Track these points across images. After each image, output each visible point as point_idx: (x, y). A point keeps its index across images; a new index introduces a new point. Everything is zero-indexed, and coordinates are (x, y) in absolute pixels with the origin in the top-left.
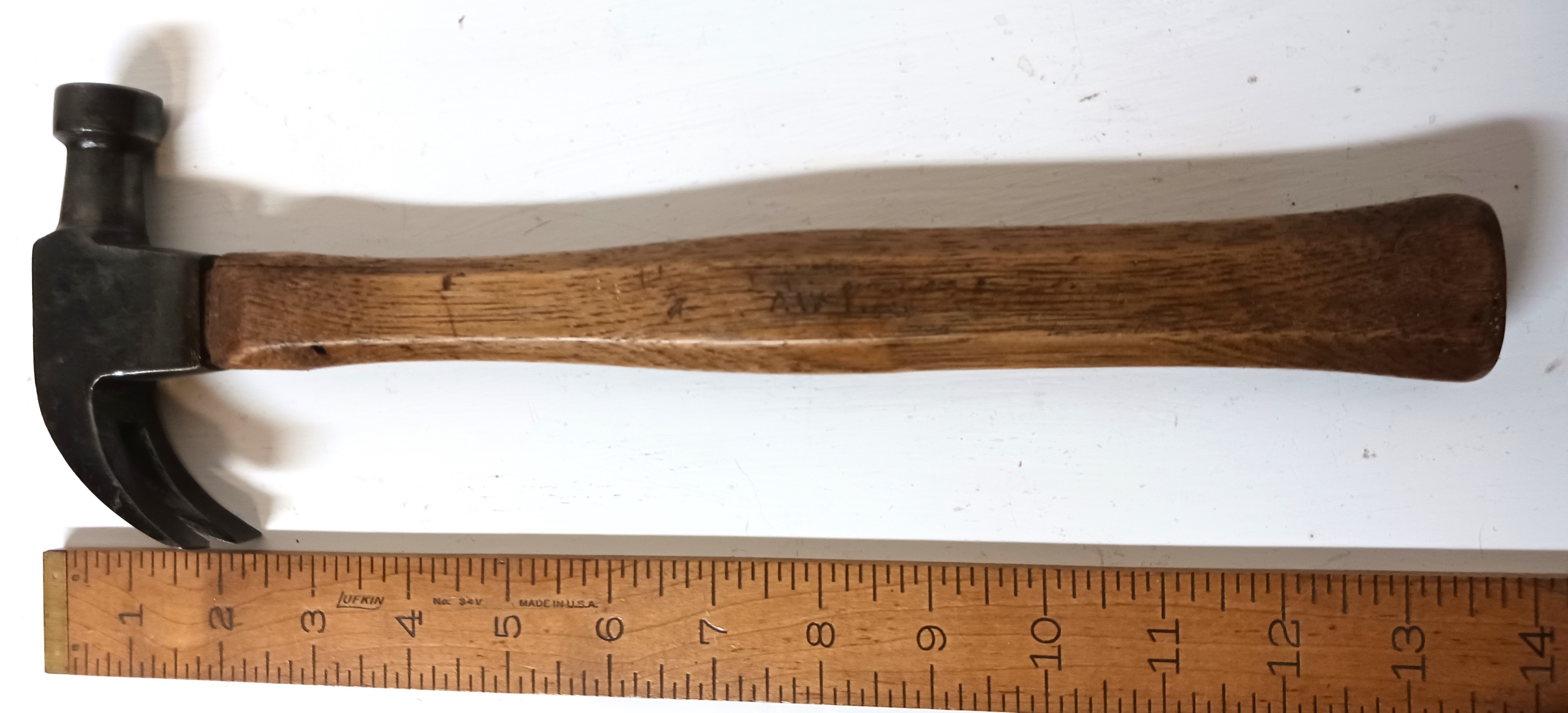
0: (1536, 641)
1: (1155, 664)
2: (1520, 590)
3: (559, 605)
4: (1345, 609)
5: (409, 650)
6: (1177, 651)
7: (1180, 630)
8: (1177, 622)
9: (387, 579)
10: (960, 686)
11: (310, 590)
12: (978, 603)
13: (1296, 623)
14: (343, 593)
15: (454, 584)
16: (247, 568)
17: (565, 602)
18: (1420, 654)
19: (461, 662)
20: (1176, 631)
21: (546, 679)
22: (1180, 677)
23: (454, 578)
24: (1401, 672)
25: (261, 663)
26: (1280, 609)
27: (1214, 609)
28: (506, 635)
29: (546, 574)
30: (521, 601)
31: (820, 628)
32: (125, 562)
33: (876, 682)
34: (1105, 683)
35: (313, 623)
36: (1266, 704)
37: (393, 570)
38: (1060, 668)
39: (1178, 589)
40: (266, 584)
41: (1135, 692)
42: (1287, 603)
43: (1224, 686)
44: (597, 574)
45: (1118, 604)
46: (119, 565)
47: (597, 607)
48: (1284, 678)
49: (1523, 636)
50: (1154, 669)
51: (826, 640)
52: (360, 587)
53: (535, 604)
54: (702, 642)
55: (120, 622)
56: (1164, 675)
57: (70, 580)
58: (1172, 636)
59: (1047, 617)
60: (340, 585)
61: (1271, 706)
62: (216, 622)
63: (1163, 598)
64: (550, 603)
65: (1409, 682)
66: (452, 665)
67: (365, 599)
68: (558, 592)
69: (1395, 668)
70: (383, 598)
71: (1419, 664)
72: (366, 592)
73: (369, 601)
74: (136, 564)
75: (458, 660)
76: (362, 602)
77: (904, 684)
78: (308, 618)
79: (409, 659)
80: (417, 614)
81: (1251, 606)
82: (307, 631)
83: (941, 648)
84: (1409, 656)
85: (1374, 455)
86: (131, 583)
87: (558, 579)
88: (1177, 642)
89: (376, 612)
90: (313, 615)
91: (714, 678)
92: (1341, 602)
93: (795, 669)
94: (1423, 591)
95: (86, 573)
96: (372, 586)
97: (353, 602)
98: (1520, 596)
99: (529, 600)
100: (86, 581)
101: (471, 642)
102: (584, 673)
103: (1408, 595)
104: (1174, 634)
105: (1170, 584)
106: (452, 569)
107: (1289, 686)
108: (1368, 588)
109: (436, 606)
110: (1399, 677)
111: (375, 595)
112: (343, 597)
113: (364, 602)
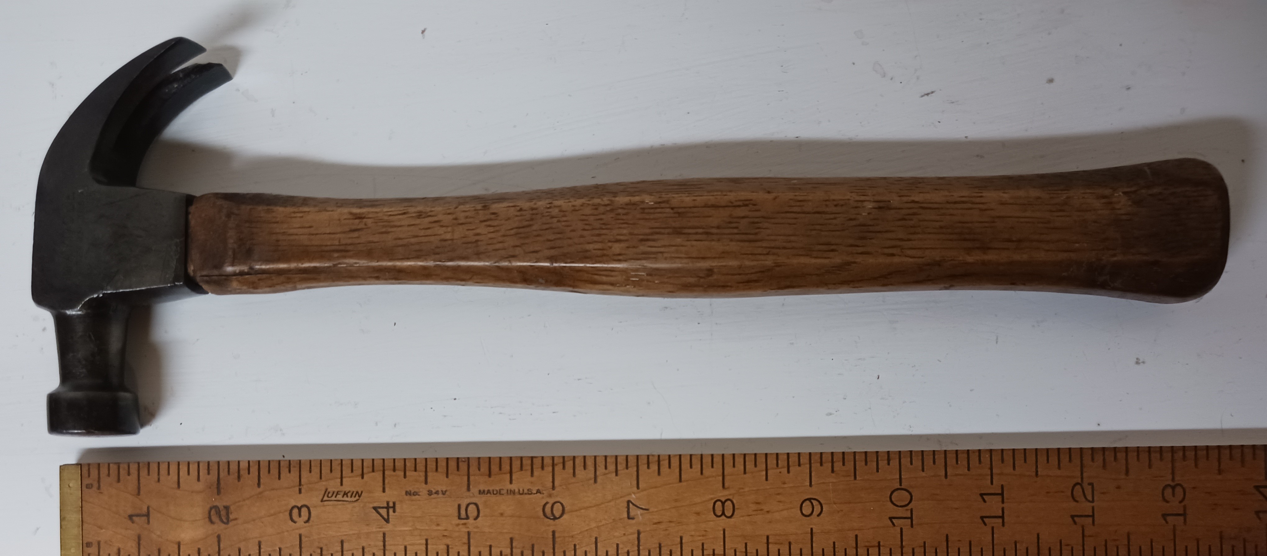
1: (986, 520)
2: (1254, 454)
3: (512, 492)
5: (384, 534)
6: (1003, 509)
7: (1005, 493)
8: (1002, 487)
9: (365, 476)
10: (834, 543)
11: (297, 489)
12: (848, 478)
13: (1091, 484)
14: (326, 490)
15: (423, 478)
16: (241, 472)
17: (517, 491)
18: (1183, 504)
19: (429, 542)
20: (1002, 494)
21: (501, 552)
22: (1005, 529)
23: (423, 474)
24: (1169, 519)
25: (254, 551)
26: (1079, 474)
27: (1030, 476)
28: (467, 518)
29: (500, 469)
30: (480, 491)
31: (723, 503)
32: (134, 470)
33: (768, 543)
34: (947, 536)
35: (300, 515)
36: (1070, 548)
37: (371, 469)
38: (912, 526)
39: (1003, 461)
40: (259, 485)
41: (970, 542)
42: (1085, 470)
43: (1038, 535)
44: (543, 468)
45: (957, 475)
46: (129, 474)
47: (543, 494)
48: (1083, 527)
49: (1257, 488)
50: (985, 524)
51: (728, 513)
52: (342, 484)
53: (491, 492)
54: (629, 518)
55: (129, 522)
56: (993, 528)
57: (84, 488)
58: (999, 498)
59: (902, 487)
60: (324, 483)
61: (1074, 549)
62: (215, 518)
63: (991, 469)
64: (504, 492)
65: (1174, 526)
66: (422, 544)
67: (346, 494)
68: (511, 482)
69: (1164, 516)
70: (362, 492)
71: (1182, 512)
72: (346, 488)
73: (349, 495)
74: (144, 473)
75: (427, 540)
76: (343, 497)
77: (790, 543)
78: (295, 511)
79: (384, 541)
80: (391, 504)
81: (1057, 472)
82: (295, 522)
83: (819, 515)
84: (1175, 506)
85: (1144, 362)
86: (139, 488)
87: (511, 473)
88: (1003, 502)
89: (355, 504)
90: (299, 509)
91: (639, 546)
92: (1124, 468)
93: (703, 536)
94: (1184, 458)
95: (99, 482)
96: (351, 483)
97: (336, 497)
98: (1254, 458)
99: (486, 490)
100: (99, 488)
101: (438, 525)
102: (533, 546)
103: (1173, 461)
104: (1000, 496)
105: (996, 458)
106: (421, 467)
107: (1087, 533)
108: (1144, 456)
109: (408, 497)
110: (1167, 522)
111: (355, 490)
112: (327, 493)
113: (345, 496)
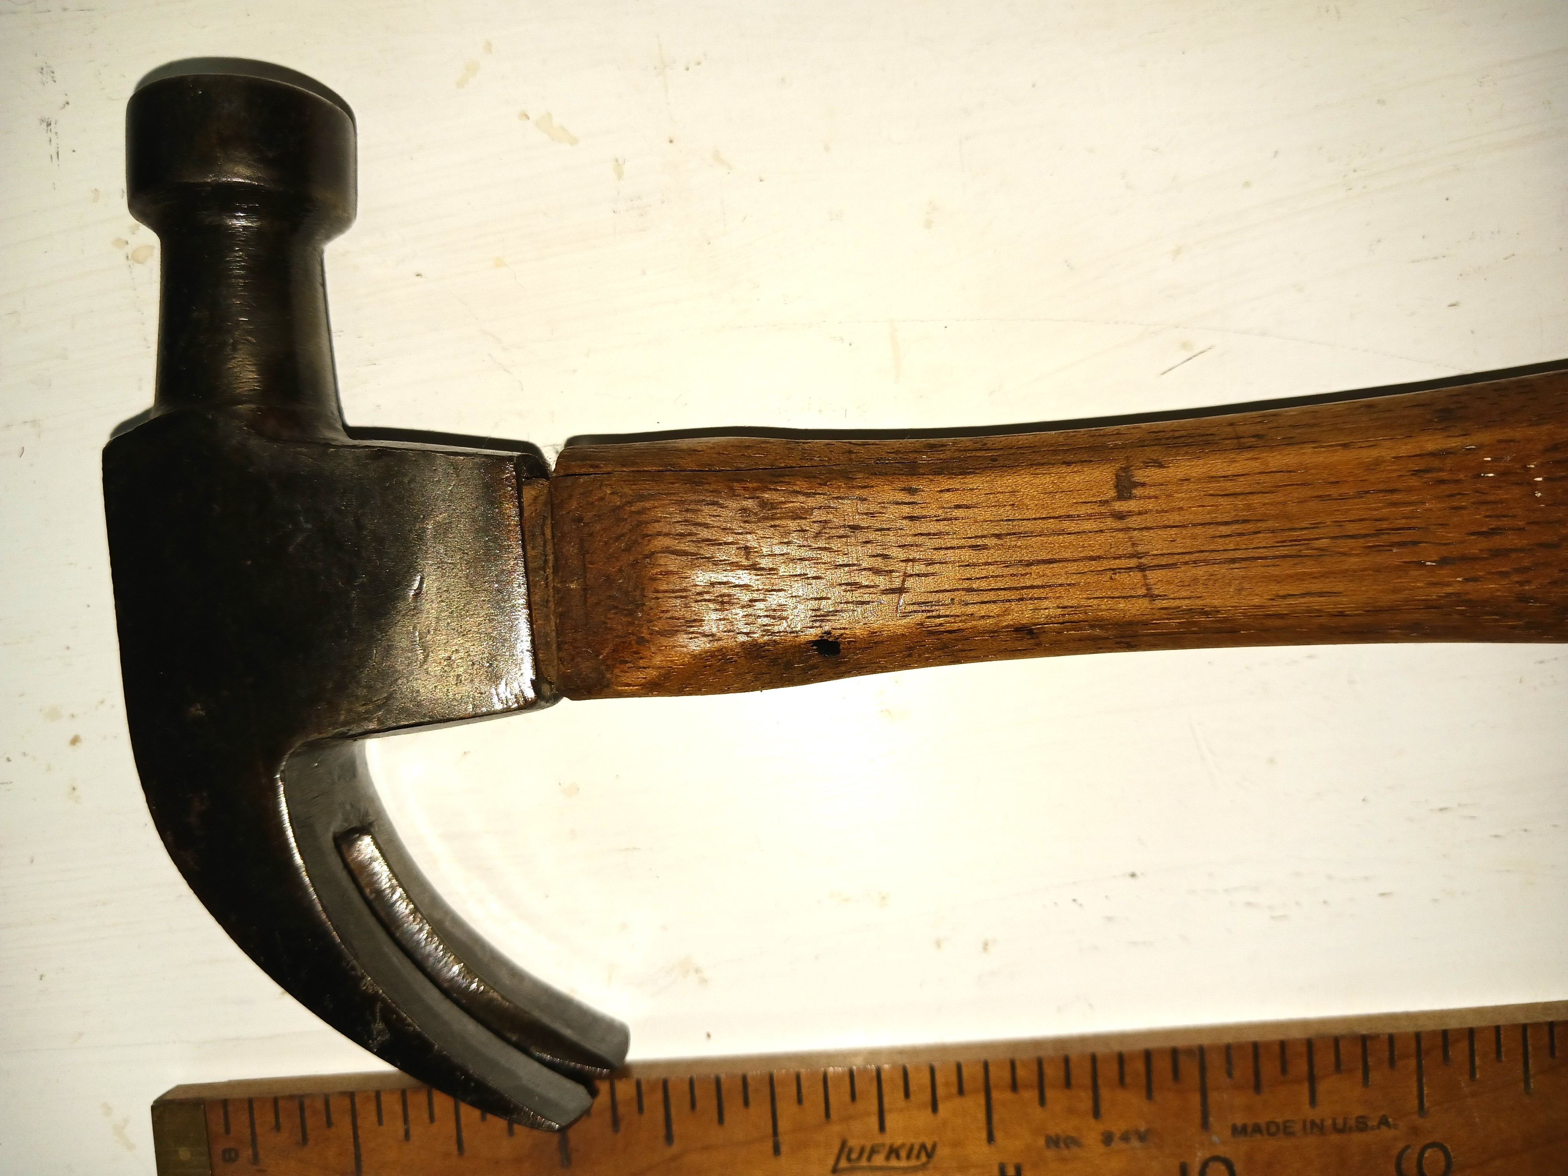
3: (1317, 1128)
9: (941, 1107)
11: (769, 1144)
14: (844, 1144)
15: (1088, 1104)
16: (622, 1110)
17: (1328, 1123)
23: (1087, 1093)
29: (1284, 1070)
30: (1234, 1127)
32: (340, 1112)
37: (954, 1090)
40: (669, 1138)
44: (1392, 1062)
46: (329, 1123)
47: (1396, 1126)
52: (882, 1128)
53: (1264, 1127)
57: (217, 1160)
60: (836, 1128)
64: (1298, 1127)
67: (894, 1152)
68: (1313, 1104)
72: (893, 1137)
73: (903, 1154)
74: (367, 1118)
76: (888, 1158)
80: (1010, 1172)
86: (357, 1157)
87: (1312, 1079)
89: (920, 1174)
95: (253, 1144)
96: (906, 1124)
97: (869, 1159)
99: (1250, 1123)
100: (254, 1160)
106: (1081, 1074)
109: (1050, 1154)
111: (917, 1143)
112: (846, 1150)
113: (893, 1156)
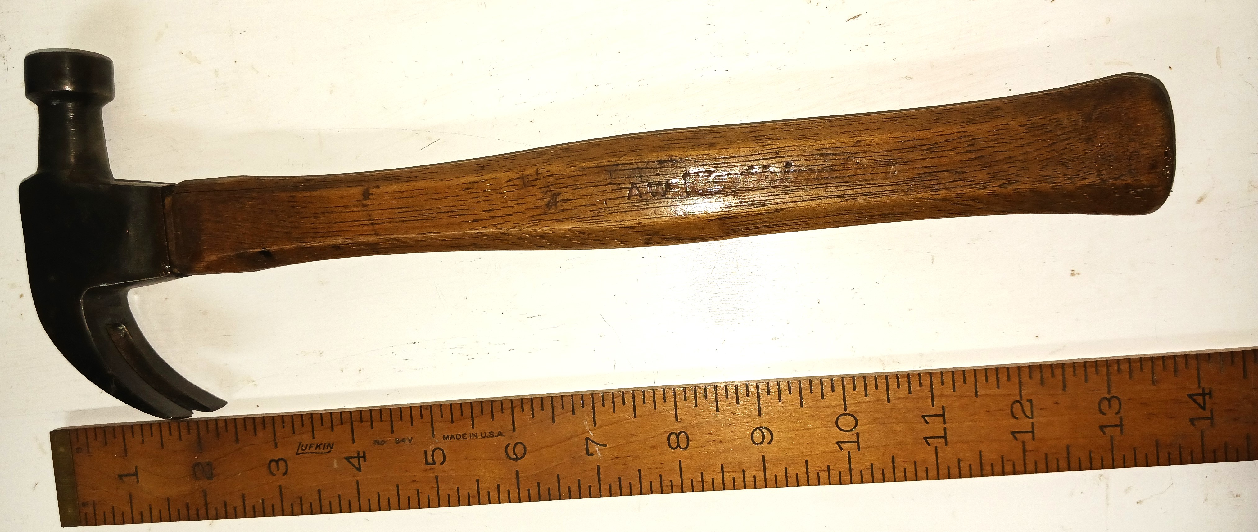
0: (1200, 399)
1: (929, 440)
2: (1186, 363)
3: (475, 436)
4: (1064, 387)
5: (358, 482)
6: (945, 429)
7: (946, 414)
8: (943, 408)
9: (335, 428)
10: (786, 469)
11: (273, 443)
12: (795, 407)
13: (1030, 401)
14: (300, 443)
15: (389, 428)
16: (220, 431)
17: (479, 434)
18: (1119, 415)
19: (400, 487)
20: (943, 415)
21: (469, 493)
22: (948, 448)
23: (389, 423)
24: (1107, 430)
25: (239, 503)
26: (1017, 392)
27: (969, 396)
28: (434, 463)
29: (462, 415)
30: (444, 436)
31: (678, 436)
32: (119, 433)
33: (723, 472)
34: (893, 458)
35: (278, 468)
36: (1011, 463)
37: (339, 422)
38: (859, 449)
39: (943, 384)
40: (237, 441)
41: (915, 462)
42: (1023, 387)
43: (980, 452)
44: (502, 411)
45: (899, 398)
46: (114, 438)
47: (504, 436)
48: (1023, 442)
49: (1191, 396)
50: (929, 444)
51: (683, 445)
53: (455, 437)
54: (588, 454)
55: (120, 481)
56: (936, 448)
57: (73, 453)
58: (941, 419)
59: (847, 412)
60: (297, 437)
61: (1016, 464)
62: (199, 474)
63: (932, 391)
64: (467, 435)
65: (1112, 437)
66: (393, 490)
67: (318, 446)
68: (473, 427)
69: (1102, 428)
70: (333, 443)
71: (1118, 423)
72: (319, 440)
73: (322, 447)
74: (128, 435)
75: (398, 485)
76: (316, 448)
77: (744, 471)
78: (273, 465)
79: (358, 488)
80: (361, 454)
81: (996, 391)
82: (274, 475)
83: (769, 443)
84: (1111, 417)
85: (1078, 274)
86: (125, 450)
87: (472, 417)
88: (945, 423)
89: (328, 455)
90: (277, 462)
91: (599, 481)
92: (1061, 383)
93: (660, 468)
94: (1119, 371)
95: (87, 445)
96: (323, 436)
97: (309, 449)
98: (1187, 367)
99: (450, 435)
100: (88, 451)
101: (407, 471)
102: (498, 486)
103: (1108, 374)
104: (942, 417)
105: (936, 381)
106: (386, 417)
107: (1028, 448)
108: (1080, 372)
109: (377, 446)
110: (1104, 433)
111: (326, 442)
112: (301, 446)
113: (318, 448)
